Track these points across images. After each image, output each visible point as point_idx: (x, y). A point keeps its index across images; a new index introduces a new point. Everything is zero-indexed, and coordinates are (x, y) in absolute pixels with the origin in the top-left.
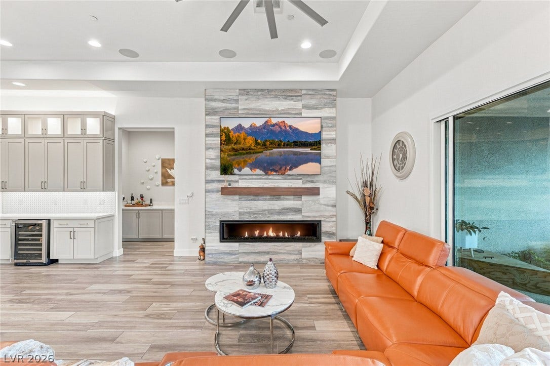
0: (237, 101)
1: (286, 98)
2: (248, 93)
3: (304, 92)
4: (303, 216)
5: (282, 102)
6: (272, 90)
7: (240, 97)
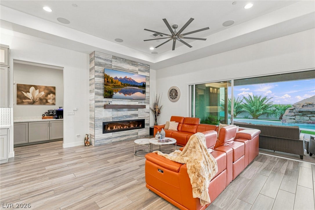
0: (111, 61)
1: (133, 65)
2: (116, 59)
3: (139, 64)
4: (139, 118)
5: (130, 66)
6: (127, 60)
7: (113, 60)
